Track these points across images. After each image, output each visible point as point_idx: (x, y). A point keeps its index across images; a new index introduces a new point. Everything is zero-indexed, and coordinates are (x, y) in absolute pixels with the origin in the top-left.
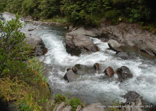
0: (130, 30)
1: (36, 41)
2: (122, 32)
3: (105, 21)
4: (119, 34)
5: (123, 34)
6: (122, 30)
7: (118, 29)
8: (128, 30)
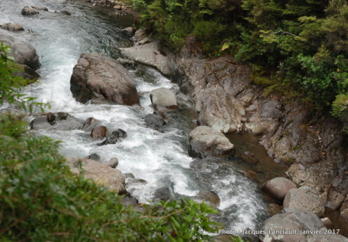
0: (224, 78)
1: (19, 53)
2: (206, 79)
3: (191, 44)
4: (198, 82)
5: (207, 83)
6: (211, 74)
7: (205, 68)
8: (221, 78)
